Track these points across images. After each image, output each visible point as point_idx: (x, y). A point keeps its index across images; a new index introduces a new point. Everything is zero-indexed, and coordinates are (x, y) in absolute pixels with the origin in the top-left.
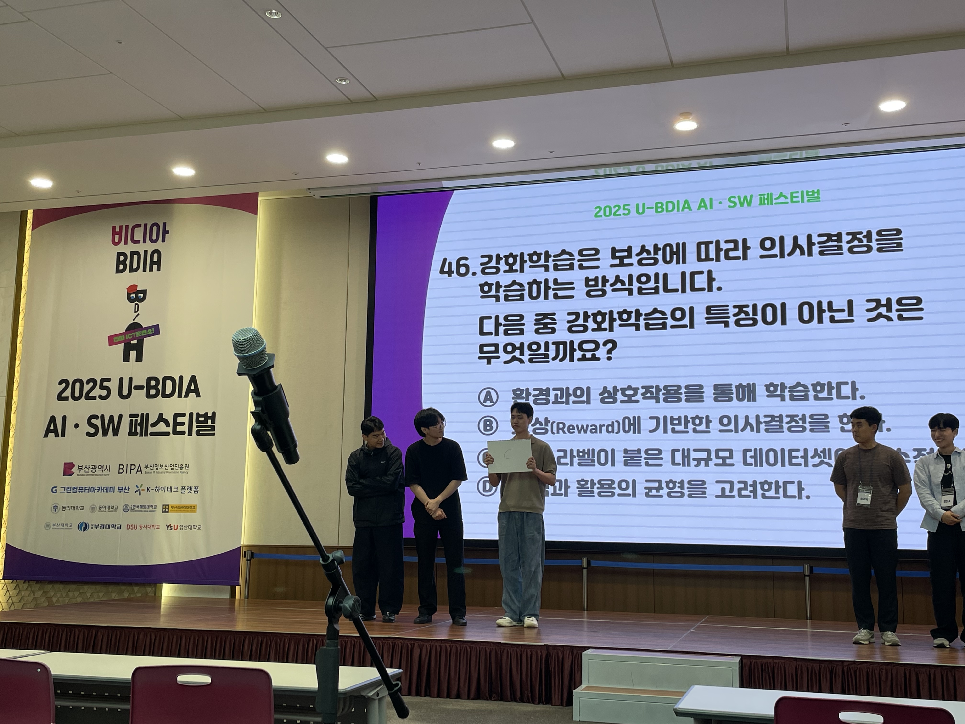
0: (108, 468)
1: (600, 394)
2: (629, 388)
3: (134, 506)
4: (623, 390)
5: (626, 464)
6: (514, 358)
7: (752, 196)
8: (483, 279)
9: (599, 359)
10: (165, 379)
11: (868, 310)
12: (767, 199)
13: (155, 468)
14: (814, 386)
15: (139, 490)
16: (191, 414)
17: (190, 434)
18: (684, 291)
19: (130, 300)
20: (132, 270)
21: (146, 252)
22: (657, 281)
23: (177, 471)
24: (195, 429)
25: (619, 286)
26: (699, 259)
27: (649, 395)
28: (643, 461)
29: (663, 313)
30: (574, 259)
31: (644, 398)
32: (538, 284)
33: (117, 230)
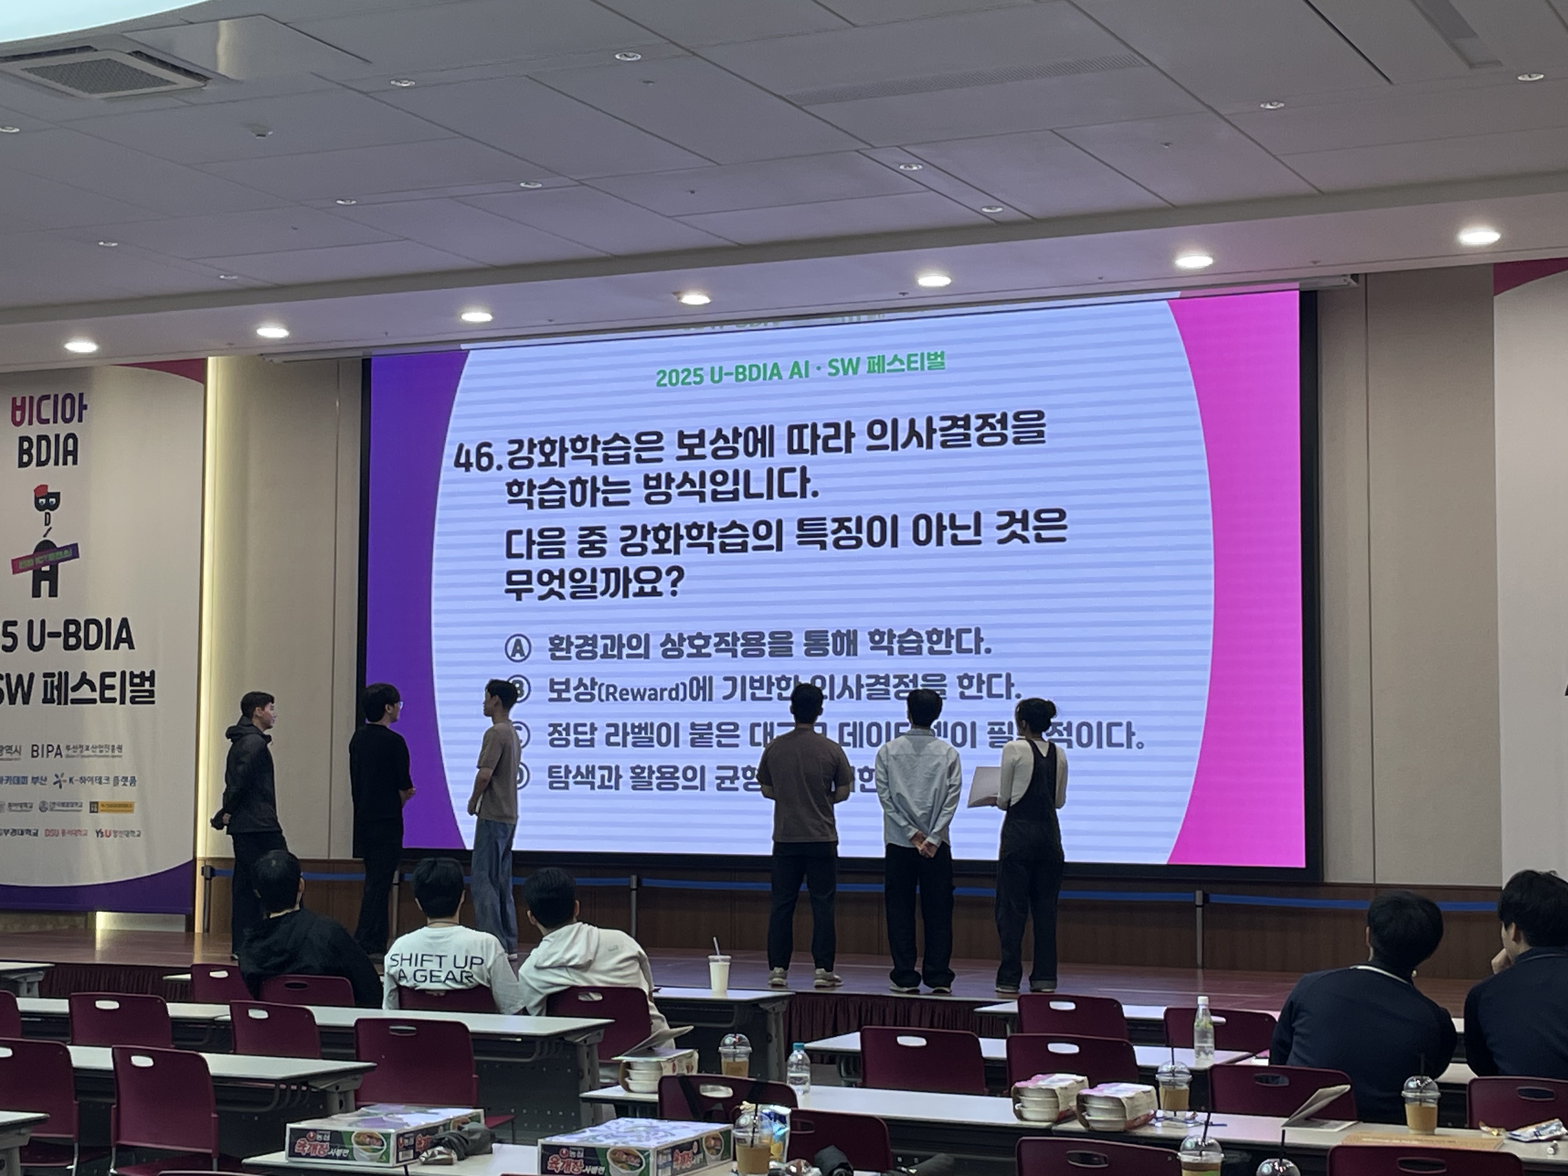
0: (18, 749)
1: (662, 645)
2: (699, 636)
3: (54, 803)
4: (691, 639)
5: (693, 743)
6: (552, 592)
7: (858, 359)
8: (511, 475)
9: (660, 594)
10: (88, 622)
11: (1000, 528)
12: (878, 364)
13: (80, 749)
14: (929, 634)
15: (59, 781)
16: (123, 674)
17: (123, 702)
18: (770, 497)
19: (39, 507)
20: (40, 463)
21: (57, 437)
22: (736, 482)
23: (107, 754)
24: (128, 695)
25: (687, 487)
26: (791, 451)
27: (723, 646)
28: (715, 740)
29: (743, 528)
30: (629, 448)
31: (717, 651)
32: (583, 483)
33: (19, 403)
